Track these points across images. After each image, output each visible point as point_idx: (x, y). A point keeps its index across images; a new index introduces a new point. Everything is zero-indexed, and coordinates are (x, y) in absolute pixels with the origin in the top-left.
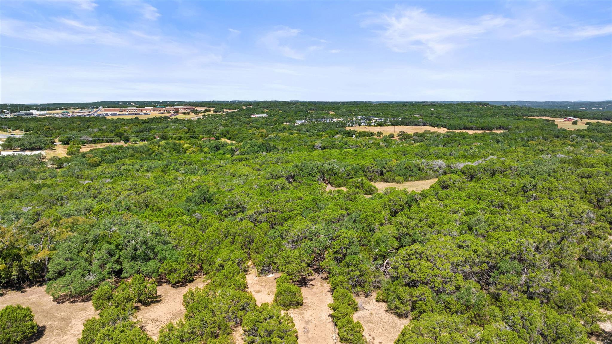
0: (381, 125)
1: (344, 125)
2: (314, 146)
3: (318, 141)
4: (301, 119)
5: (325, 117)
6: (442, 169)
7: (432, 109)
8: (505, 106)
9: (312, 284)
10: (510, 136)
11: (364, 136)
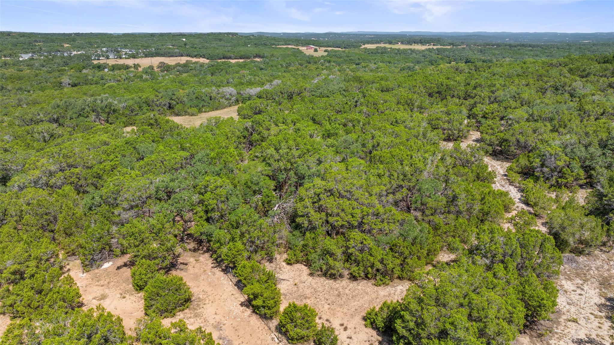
0: (134, 57)
1: (89, 58)
2: (61, 83)
3: (64, 77)
4: (26, 53)
5: (60, 49)
6: (234, 96)
7: (184, 40)
8: (253, 36)
9: (181, 263)
10: (271, 63)
11: (120, 69)
